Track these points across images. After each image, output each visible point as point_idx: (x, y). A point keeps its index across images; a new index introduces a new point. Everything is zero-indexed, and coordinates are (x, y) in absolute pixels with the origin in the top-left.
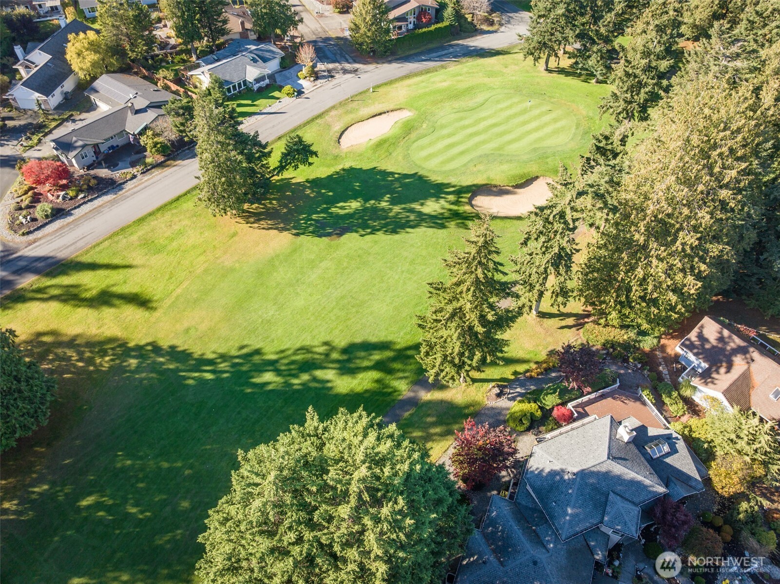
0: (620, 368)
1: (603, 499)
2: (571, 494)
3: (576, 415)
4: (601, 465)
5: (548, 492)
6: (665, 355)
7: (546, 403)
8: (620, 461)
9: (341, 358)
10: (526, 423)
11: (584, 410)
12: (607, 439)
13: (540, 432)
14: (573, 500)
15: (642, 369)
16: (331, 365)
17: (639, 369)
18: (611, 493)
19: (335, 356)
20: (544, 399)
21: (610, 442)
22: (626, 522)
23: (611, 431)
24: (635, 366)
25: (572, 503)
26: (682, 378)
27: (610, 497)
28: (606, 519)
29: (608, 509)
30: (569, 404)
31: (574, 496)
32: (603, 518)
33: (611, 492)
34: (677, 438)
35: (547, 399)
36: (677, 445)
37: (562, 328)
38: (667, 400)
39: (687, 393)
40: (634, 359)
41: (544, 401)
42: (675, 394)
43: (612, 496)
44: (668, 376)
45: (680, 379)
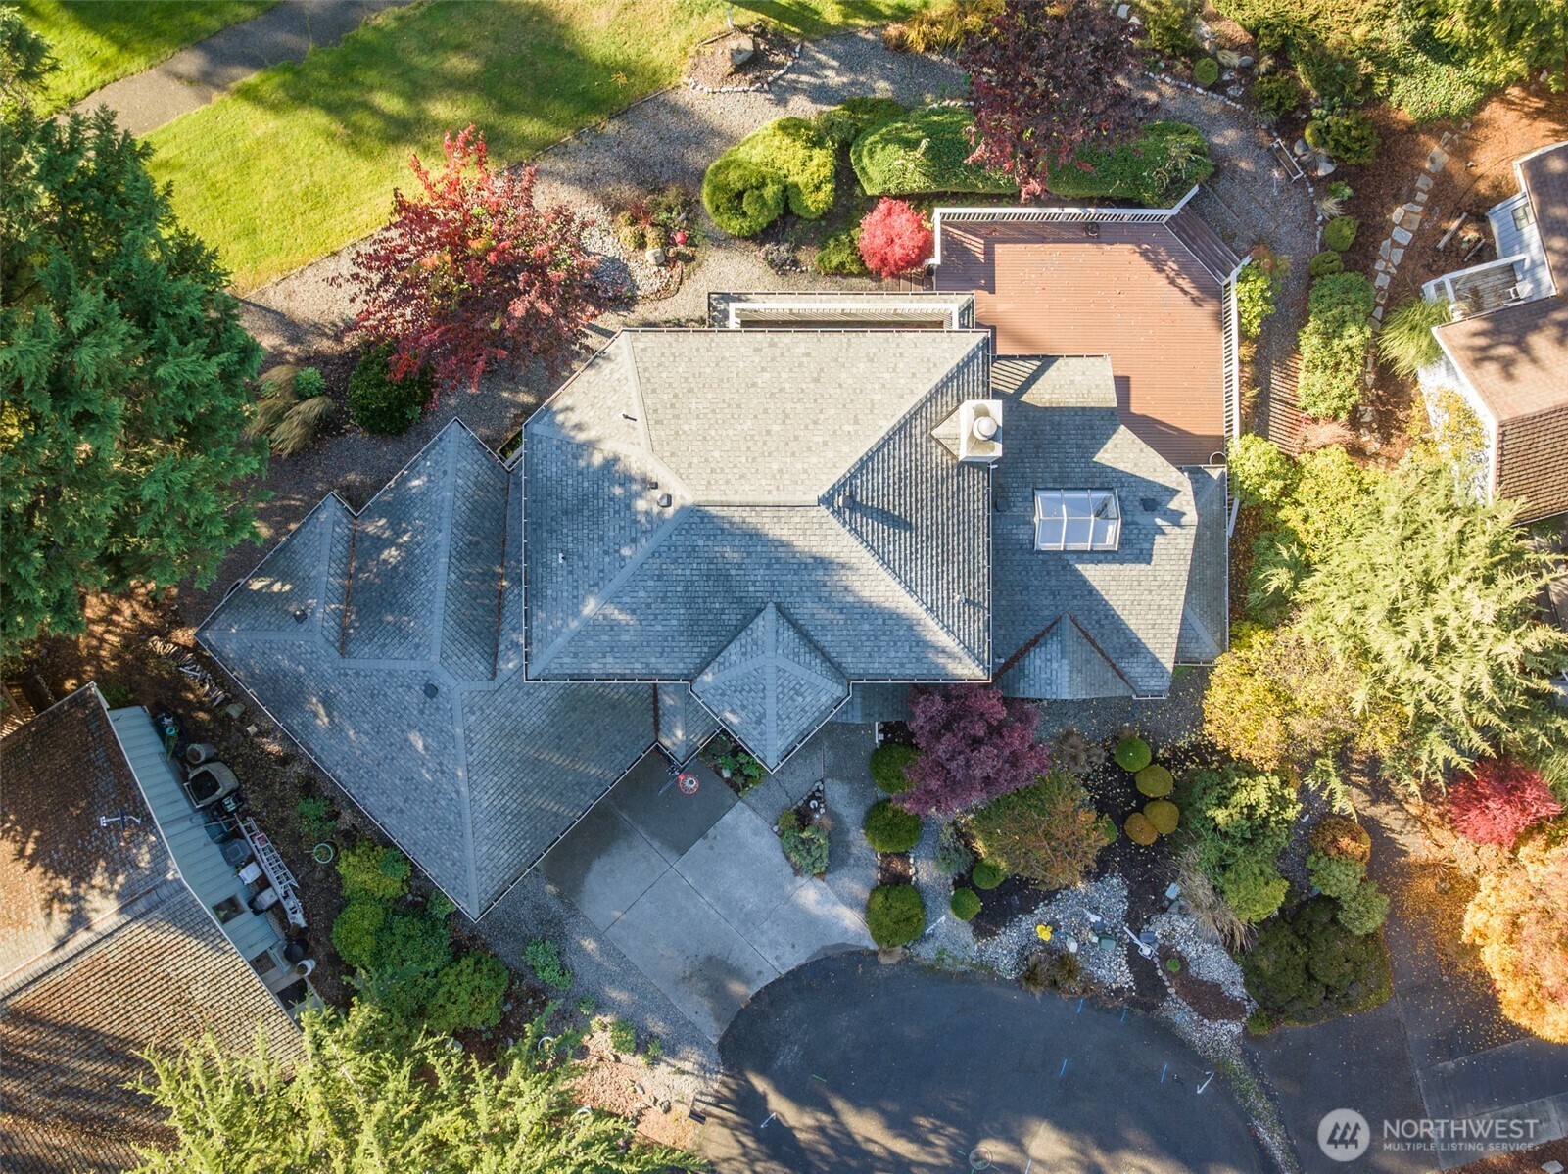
0: (1250, 145)
1: (732, 618)
2: (623, 559)
3: (936, 261)
4: (784, 512)
5: (565, 512)
6: (1456, 167)
7: (870, 170)
8: (869, 526)
10: (756, 216)
11: (989, 252)
12: (886, 426)
13: (796, 263)
14: (619, 579)
15: (1324, 186)
17: (1317, 182)
18: (770, 613)
20: (871, 153)
21: (886, 441)
22: (763, 715)
23: (931, 398)
24: (1309, 166)
25: (612, 587)
26: (1440, 288)
27: (759, 621)
28: (708, 677)
29: (733, 652)
30: (939, 211)
31: (629, 567)
32: (701, 670)
33: (771, 609)
34: (1176, 518)
35: (878, 155)
36: (1159, 539)
38: (1309, 342)
39: (1401, 347)
40: (1322, 134)
41: (866, 160)
42: (1354, 336)
43: (766, 622)
44: (1398, 256)
45: (1429, 288)
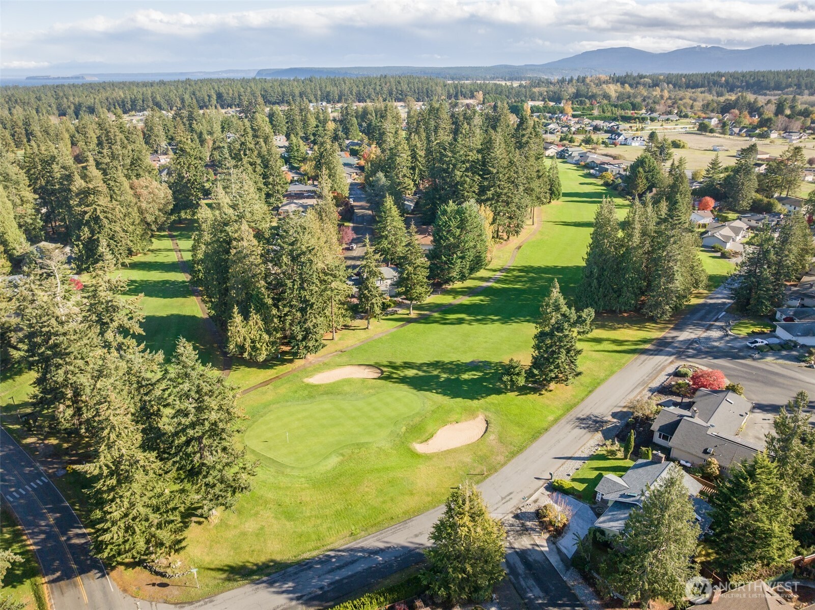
9: (465, 322)
16: (468, 320)
19: (467, 322)
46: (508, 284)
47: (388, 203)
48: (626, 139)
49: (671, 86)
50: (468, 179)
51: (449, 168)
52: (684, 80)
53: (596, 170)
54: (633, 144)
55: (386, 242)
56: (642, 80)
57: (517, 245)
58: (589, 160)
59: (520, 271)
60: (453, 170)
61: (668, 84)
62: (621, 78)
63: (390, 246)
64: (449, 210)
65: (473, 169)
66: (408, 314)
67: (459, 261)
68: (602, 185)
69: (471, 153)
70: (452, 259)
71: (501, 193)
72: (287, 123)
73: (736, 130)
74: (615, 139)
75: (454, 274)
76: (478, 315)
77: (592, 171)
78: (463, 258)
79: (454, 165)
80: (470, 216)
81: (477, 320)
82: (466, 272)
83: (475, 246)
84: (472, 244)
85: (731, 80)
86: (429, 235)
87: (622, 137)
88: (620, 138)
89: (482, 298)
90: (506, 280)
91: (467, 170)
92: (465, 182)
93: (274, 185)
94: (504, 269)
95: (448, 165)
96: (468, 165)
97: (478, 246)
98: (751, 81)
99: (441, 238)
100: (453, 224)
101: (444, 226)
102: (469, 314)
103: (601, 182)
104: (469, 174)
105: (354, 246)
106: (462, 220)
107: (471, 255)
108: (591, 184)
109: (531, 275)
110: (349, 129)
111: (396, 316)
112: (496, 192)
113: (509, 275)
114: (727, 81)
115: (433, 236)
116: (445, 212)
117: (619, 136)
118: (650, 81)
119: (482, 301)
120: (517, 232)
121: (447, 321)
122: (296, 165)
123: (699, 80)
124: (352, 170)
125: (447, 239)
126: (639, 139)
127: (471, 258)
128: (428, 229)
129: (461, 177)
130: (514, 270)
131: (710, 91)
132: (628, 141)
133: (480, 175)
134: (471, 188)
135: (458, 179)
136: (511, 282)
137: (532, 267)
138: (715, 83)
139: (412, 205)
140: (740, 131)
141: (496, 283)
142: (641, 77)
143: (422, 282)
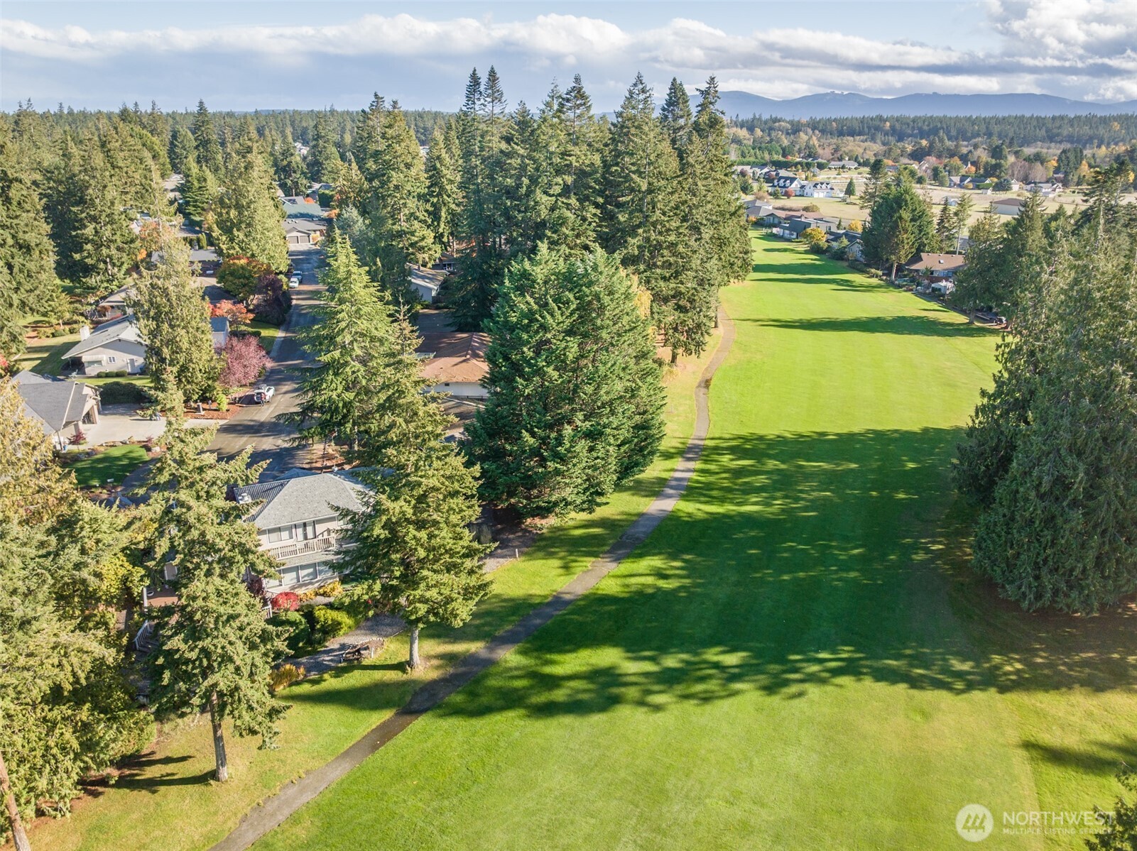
9: (623, 690)
16: (633, 679)
19: (632, 692)
37: (183, 759)
46: (722, 501)
47: (342, 259)
48: (803, 187)
49: (817, 132)
50: (568, 214)
51: (519, 186)
52: (834, 124)
53: (785, 228)
54: (816, 195)
55: (339, 384)
56: (777, 124)
57: (699, 378)
58: (762, 214)
59: (737, 451)
60: (529, 193)
61: (813, 130)
62: (747, 122)
63: (349, 396)
64: (539, 273)
65: (580, 186)
66: (400, 667)
67: (582, 446)
68: (806, 252)
69: (576, 150)
70: (560, 443)
71: (659, 244)
72: (197, 147)
73: (956, 179)
74: (784, 187)
75: (568, 493)
76: (664, 649)
77: (775, 230)
78: (594, 435)
79: (534, 181)
80: (611, 293)
81: (669, 679)
82: (608, 479)
83: (633, 392)
84: (619, 387)
85: (898, 126)
86: (476, 356)
87: (796, 182)
88: (793, 185)
89: (656, 562)
90: (709, 486)
91: (566, 191)
92: (563, 221)
93: (98, 246)
94: (691, 449)
95: (519, 178)
96: (569, 179)
97: (643, 393)
98: (926, 128)
99: (516, 368)
100: (557, 320)
101: (526, 328)
102: (633, 647)
103: (802, 248)
104: (573, 201)
105: (268, 392)
106: (584, 308)
107: (620, 424)
108: (785, 250)
109: (772, 464)
110: (321, 164)
111: (355, 679)
112: (648, 240)
113: (712, 467)
114: (892, 127)
115: (491, 359)
116: (524, 283)
117: (791, 183)
118: (789, 126)
119: (661, 575)
120: (699, 345)
121: (560, 695)
122: (197, 218)
123: (856, 126)
124: (312, 226)
125: (539, 372)
126: (824, 186)
127: (624, 434)
128: (470, 340)
129: (552, 209)
130: (716, 450)
131: (873, 139)
132: (807, 190)
133: (597, 205)
134: (578, 236)
135: (544, 213)
136: (725, 495)
137: (761, 438)
138: (877, 129)
139: (434, 288)
140: (962, 180)
141: (684, 497)
142: (776, 120)
143: (452, 553)
